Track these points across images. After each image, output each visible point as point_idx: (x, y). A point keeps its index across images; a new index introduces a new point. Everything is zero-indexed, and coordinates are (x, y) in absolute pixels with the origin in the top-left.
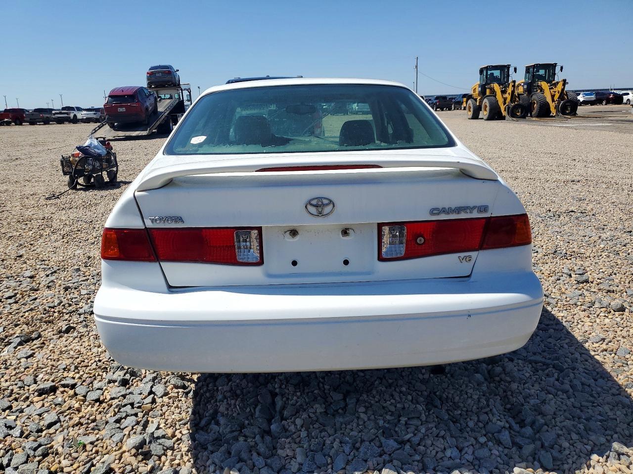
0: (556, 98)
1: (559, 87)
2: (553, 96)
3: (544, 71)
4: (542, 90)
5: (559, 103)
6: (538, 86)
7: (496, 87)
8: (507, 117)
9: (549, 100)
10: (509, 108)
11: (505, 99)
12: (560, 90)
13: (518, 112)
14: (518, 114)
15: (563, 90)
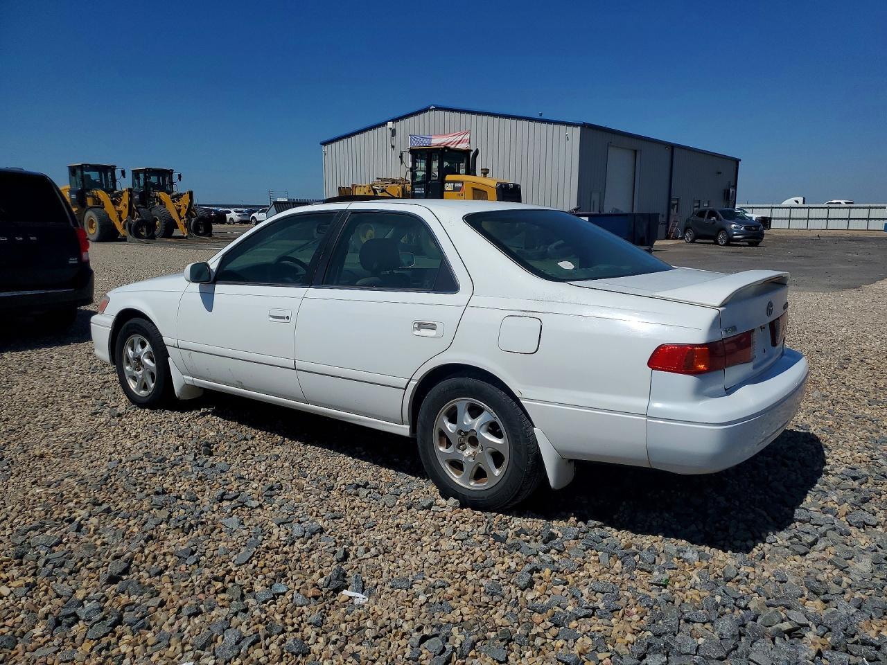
0: (183, 214)
1: (185, 201)
2: (179, 211)
3: (156, 177)
4: (161, 203)
5: (189, 220)
6: (156, 197)
7: (102, 195)
8: (130, 237)
9: (175, 216)
10: (130, 225)
11: (120, 212)
12: (187, 204)
13: (142, 231)
14: (143, 234)
15: (191, 204)
